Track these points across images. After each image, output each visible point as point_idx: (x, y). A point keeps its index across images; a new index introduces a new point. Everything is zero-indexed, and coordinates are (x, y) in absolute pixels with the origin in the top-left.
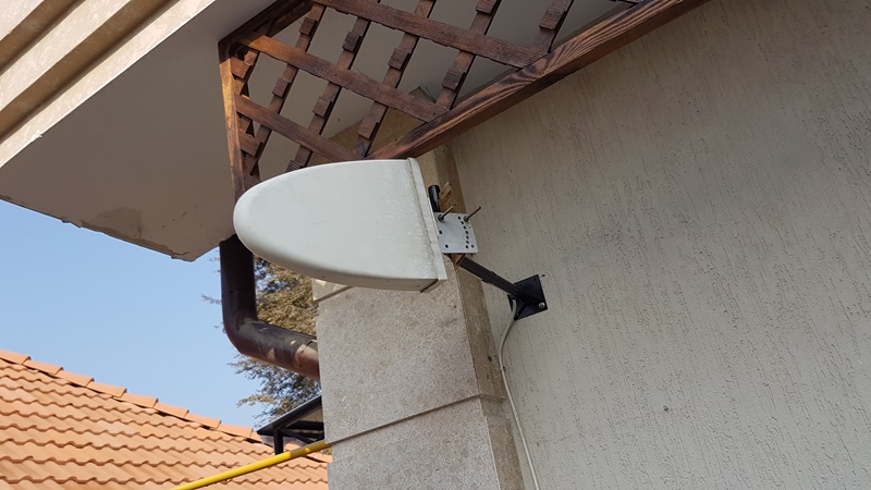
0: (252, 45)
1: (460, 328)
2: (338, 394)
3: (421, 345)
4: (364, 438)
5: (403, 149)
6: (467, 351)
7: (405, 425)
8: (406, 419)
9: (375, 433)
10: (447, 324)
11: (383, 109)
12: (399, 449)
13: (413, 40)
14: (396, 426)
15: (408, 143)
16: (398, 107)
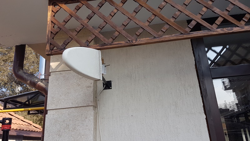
0: (60, 5)
1: (92, 89)
2: (53, 98)
3: (80, 91)
4: (58, 110)
5: (98, 48)
6: (92, 95)
7: (71, 109)
8: (72, 108)
9: (62, 109)
10: (89, 87)
11: (95, 36)
12: (68, 114)
13: (106, 23)
14: (68, 109)
15: (100, 47)
16: (99, 37)
